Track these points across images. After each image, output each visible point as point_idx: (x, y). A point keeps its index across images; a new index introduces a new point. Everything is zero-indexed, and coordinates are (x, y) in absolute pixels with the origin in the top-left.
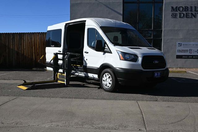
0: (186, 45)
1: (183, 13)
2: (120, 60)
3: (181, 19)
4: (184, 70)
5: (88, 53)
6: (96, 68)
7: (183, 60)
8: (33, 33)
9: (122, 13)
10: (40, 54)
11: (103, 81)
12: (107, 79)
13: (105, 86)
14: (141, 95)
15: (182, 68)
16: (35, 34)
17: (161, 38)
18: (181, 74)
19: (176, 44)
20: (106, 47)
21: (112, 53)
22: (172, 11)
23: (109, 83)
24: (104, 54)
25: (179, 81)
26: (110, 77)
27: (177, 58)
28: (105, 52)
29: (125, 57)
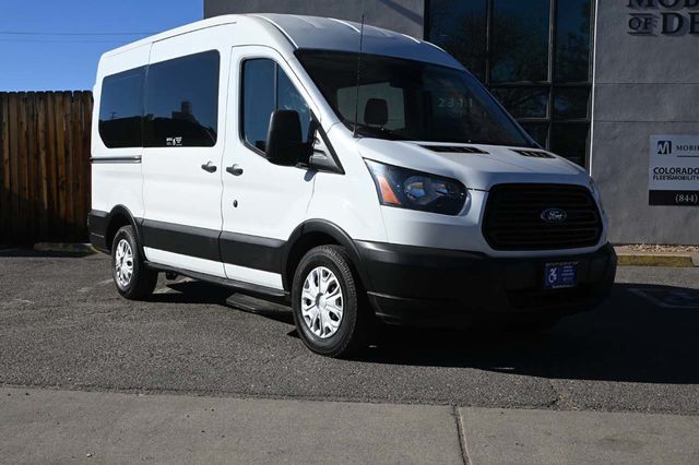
0: (691, 148)
1: (677, 15)
2: (381, 203)
3: (670, 38)
4: (680, 252)
5: (240, 172)
6: (274, 244)
7: (678, 212)
8: (42, 96)
9: (421, 11)
10: (71, 182)
11: (304, 306)
12: (320, 295)
13: (312, 329)
14: (479, 371)
15: (675, 245)
16: (49, 99)
17: (583, 120)
18: (668, 270)
19: (648, 143)
20: (320, 145)
21: (344, 173)
22: (630, 6)
23: (331, 314)
24: (308, 178)
25: (664, 305)
26: (335, 285)
27: (650, 203)
28: (313, 169)
29: (403, 188)
